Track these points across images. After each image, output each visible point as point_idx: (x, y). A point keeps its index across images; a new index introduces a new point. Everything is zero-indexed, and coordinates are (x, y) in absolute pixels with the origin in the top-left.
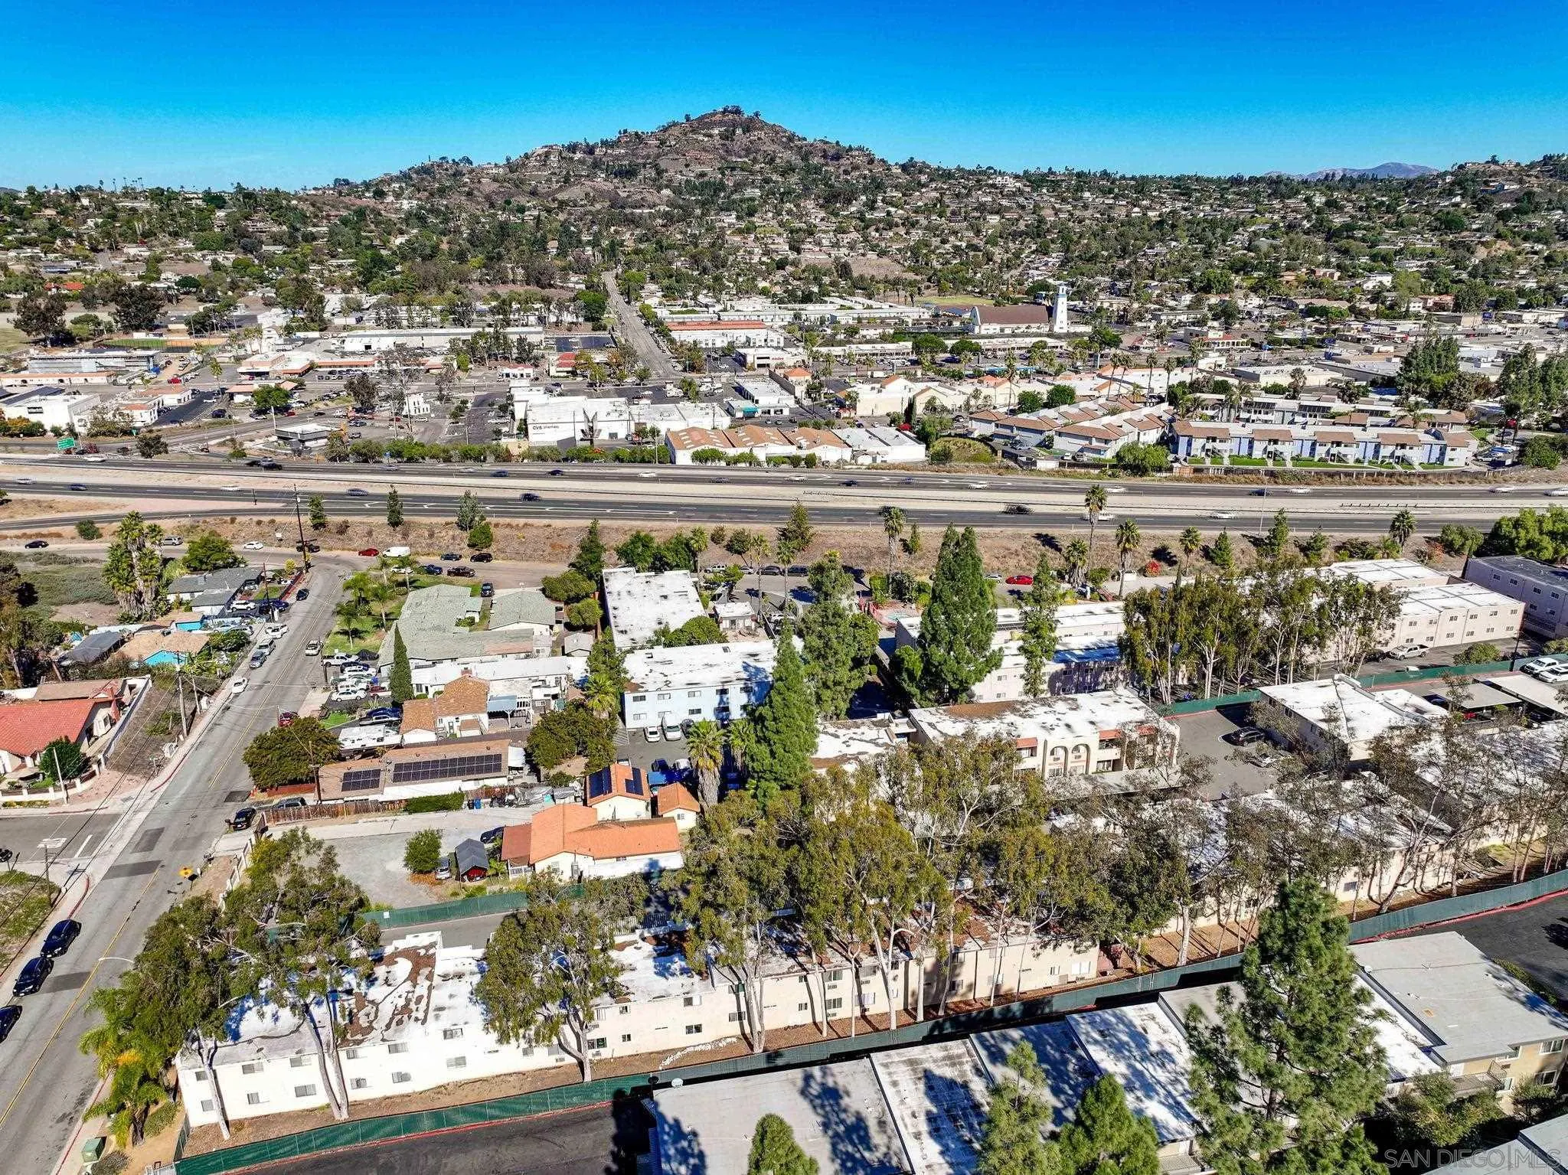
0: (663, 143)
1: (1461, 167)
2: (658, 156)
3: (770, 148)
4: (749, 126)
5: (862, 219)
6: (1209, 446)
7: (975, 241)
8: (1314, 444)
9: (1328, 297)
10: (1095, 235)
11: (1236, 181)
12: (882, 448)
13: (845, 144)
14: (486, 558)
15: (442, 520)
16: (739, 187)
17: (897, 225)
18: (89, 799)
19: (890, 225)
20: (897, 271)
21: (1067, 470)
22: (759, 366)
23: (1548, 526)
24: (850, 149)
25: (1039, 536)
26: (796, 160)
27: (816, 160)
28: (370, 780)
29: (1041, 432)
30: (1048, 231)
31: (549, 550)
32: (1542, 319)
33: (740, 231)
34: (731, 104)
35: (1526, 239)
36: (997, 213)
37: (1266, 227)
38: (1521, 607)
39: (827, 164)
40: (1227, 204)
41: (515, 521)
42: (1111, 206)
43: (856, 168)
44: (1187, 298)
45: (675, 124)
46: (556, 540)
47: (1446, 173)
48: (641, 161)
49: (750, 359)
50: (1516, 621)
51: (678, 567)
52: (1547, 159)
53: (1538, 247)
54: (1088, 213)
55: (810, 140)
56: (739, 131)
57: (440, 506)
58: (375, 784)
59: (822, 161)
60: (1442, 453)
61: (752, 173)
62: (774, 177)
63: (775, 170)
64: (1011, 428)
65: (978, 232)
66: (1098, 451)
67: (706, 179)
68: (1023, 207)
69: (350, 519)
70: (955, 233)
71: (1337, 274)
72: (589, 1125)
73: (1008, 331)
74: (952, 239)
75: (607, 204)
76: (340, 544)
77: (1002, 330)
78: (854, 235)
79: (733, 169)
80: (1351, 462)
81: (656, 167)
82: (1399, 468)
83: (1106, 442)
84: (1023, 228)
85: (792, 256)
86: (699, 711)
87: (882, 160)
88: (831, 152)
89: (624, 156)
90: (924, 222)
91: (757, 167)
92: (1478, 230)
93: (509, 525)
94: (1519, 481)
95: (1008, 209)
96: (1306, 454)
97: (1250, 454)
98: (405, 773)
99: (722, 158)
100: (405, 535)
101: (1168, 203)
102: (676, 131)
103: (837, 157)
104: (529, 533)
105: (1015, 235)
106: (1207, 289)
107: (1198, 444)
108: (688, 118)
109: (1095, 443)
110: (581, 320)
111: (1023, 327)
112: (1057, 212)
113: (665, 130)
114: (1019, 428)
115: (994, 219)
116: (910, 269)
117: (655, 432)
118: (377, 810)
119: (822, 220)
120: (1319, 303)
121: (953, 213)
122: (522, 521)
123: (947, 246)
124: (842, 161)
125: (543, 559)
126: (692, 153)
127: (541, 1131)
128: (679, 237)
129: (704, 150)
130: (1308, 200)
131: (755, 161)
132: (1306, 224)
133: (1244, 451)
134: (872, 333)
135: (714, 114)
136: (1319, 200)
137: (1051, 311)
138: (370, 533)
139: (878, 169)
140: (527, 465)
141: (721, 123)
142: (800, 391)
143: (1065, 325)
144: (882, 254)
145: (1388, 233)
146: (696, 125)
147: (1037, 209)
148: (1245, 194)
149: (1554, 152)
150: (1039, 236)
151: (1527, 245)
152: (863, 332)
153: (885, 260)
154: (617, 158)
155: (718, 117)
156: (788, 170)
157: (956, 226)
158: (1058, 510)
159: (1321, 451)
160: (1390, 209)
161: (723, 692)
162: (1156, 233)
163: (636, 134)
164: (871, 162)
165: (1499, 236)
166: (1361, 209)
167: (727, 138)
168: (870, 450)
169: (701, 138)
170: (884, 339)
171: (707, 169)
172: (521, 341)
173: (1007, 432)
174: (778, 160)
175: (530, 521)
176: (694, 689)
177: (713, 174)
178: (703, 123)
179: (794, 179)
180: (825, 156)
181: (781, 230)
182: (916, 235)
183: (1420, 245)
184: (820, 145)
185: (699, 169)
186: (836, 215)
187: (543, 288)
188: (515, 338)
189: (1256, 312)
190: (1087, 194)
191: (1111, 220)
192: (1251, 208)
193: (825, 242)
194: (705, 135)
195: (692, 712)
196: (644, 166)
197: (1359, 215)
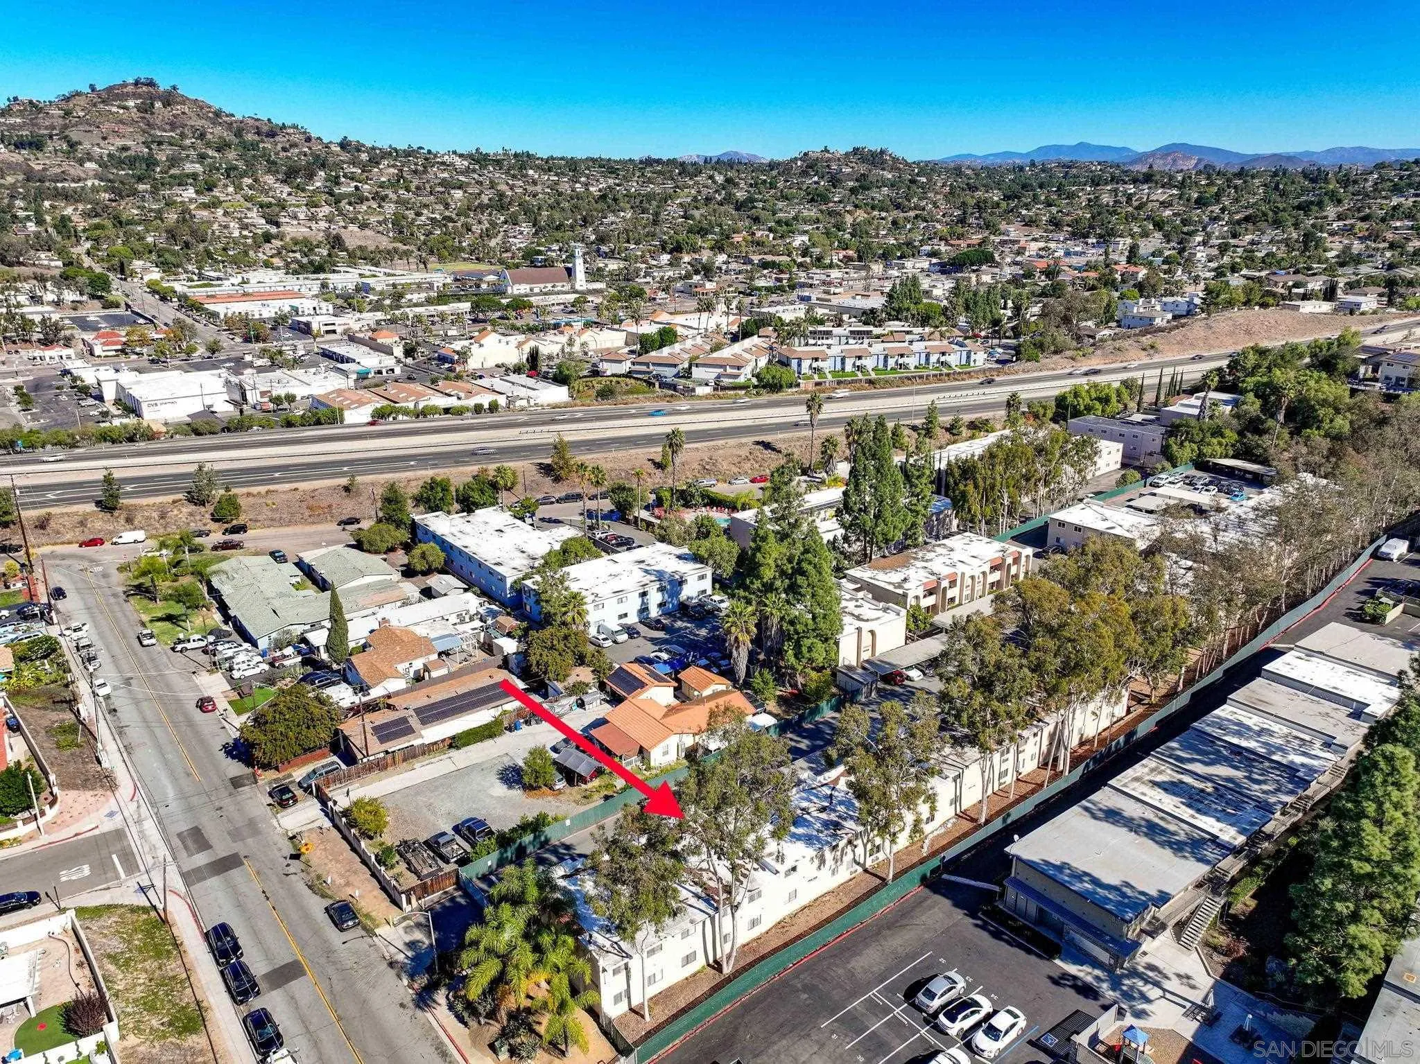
0: (68, 113)
1: (806, 154)
2: (65, 127)
3: (199, 123)
4: (169, 99)
5: (331, 194)
6: (815, 365)
7: (447, 214)
8: (886, 357)
9: (770, 253)
10: (552, 208)
11: (649, 162)
12: (531, 393)
13: (277, 121)
14: (241, 529)
15: (170, 498)
16: (174, 161)
17: (367, 200)
18: (64, 824)
19: (362, 200)
20: (385, 243)
21: (721, 393)
22: (328, 332)
23: (1094, 395)
24: (284, 126)
25: (758, 443)
26: (229, 137)
27: (250, 137)
28: (401, 728)
29: (675, 366)
30: (510, 204)
31: (307, 513)
32: (918, 265)
33: (205, 206)
34: (143, 75)
35: (873, 208)
36: (459, 188)
37: (689, 200)
38: (1121, 446)
39: (263, 142)
40: (650, 181)
41: (254, 490)
42: (557, 183)
43: (294, 145)
44: (665, 258)
45: (78, 94)
46: (311, 502)
47: (796, 159)
48: (46, 132)
49: (315, 327)
50: (1118, 457)
51: (484, 505)
52: (856, 150)
53: (884, 214)
54: (539, 188)
55: (239, 117)
56: (158, 105)
57: (150, 486)
58: (410, 731)
59: (256, 138)
60: (968, 357)
61: (183, 148)
62: (210, 153)
63: (208, 145)
64: (647, 365)
65: (447, 206)
66: (736, 376)
67: (128, 153)
68: (480, 183)
69: (54, 510)
70: (426, 206)
71: (771, 236)
72: (925, 904)
73: (536, 290)
74: (425, 212)
75: (21, 177)
76: (44, 539)
77: (531, 290)
78: (326, 210)
79: (160, 143)
80: (912, 369)
81: (66, 139)
82: (945, 371)
83: (739, 368)
84: (486, 201)
85: (274, 230)
86: (626, 615)
87: (319, 138)
88: (265, 129)
89: (21, 127)
90: (393, 196)
91: (188, 142)
92: (840, 202)
93: (249, 494)
94: (1024, 371)
95: (468, 184)
96: (881, 366)
97: (843, 369)
98: (433, 714)
99: (144, 132)
100: (129, 520)
101: (602, 180)
102: (82, 101)
103: (271, 134)
104: (278, 499)
105: (482, 208)
106: (678, 249)
107: (806, 364)
108: (92, 88)
109: (729, 370)
110: (85, 298)
111: (549, 286)
112: (512, 188)
113: (67, 99)
114: (654, 364)
115: (458, 194)
116: (395, 239)
117: (291, 398)
118: (424, 753)
119: (290, 194)
120: (769, 258)
121: (418, 188)
122: (262, 489)
123: (423, 218)
124: (278, 138)
125: (304, 521)
126: (107, 125)
127: (897, 921)
128: (136, 212)
129: (121, 122)
130: (711, 177)
131: (183, 136)
132: (719, 198)
133: (839, 367)
134: (415, 297)
135: (125, 85)
136: (720, 179)
137: (570, 271)
138: (82, 524)
139: (317, 148)
140: (179, 441)
141: (135, 96)
142: (399, 351)
143: (584, 283)
144: (363, 226)
145: (780, 205)
146: (104, 95)
147: (493, 185)
148: (660, 173)
149: (858, 145)
150: (503, 208)
151: (876, 213)
152: (409, 297)
153: (368, 232)
154: (13, 127)
155: (130, 89)
156: (222, 147)
157: (425, 200)
158: (749, 423)
159: (891, 362)
160: (773, 186)
161: (644, 594)
162: (600, 206)
163: (31, 102)
164: (308, 139)
165: (856, 206)
166: (751, 185)
167: (146, 111)
168: (522, 395)
169: (114, 109)
170: (429, 301)
171: (129, 143)
172: (44, 321)
173: (644, 368)
174: (209, 136)
175: (272, 487)
176: (621, 595)
177: (136, 146)
178: (113, 94)
179: (232, 155)
180: (258, 133)
181: (249, 205)
182: (390, 208)
183: (806, 213)
184: (251, 122)
185: (120, 143)
186: (303, 190)
187: (11, 265)
188: (38, 318)
189: (724, 267)
190: (531, 172)
191: (560, 194)
192: (670, 184)
193: (302, 216)
194: (119, 107)
195: (621, 617)
196: (51, 137)
197: (752, 190)
